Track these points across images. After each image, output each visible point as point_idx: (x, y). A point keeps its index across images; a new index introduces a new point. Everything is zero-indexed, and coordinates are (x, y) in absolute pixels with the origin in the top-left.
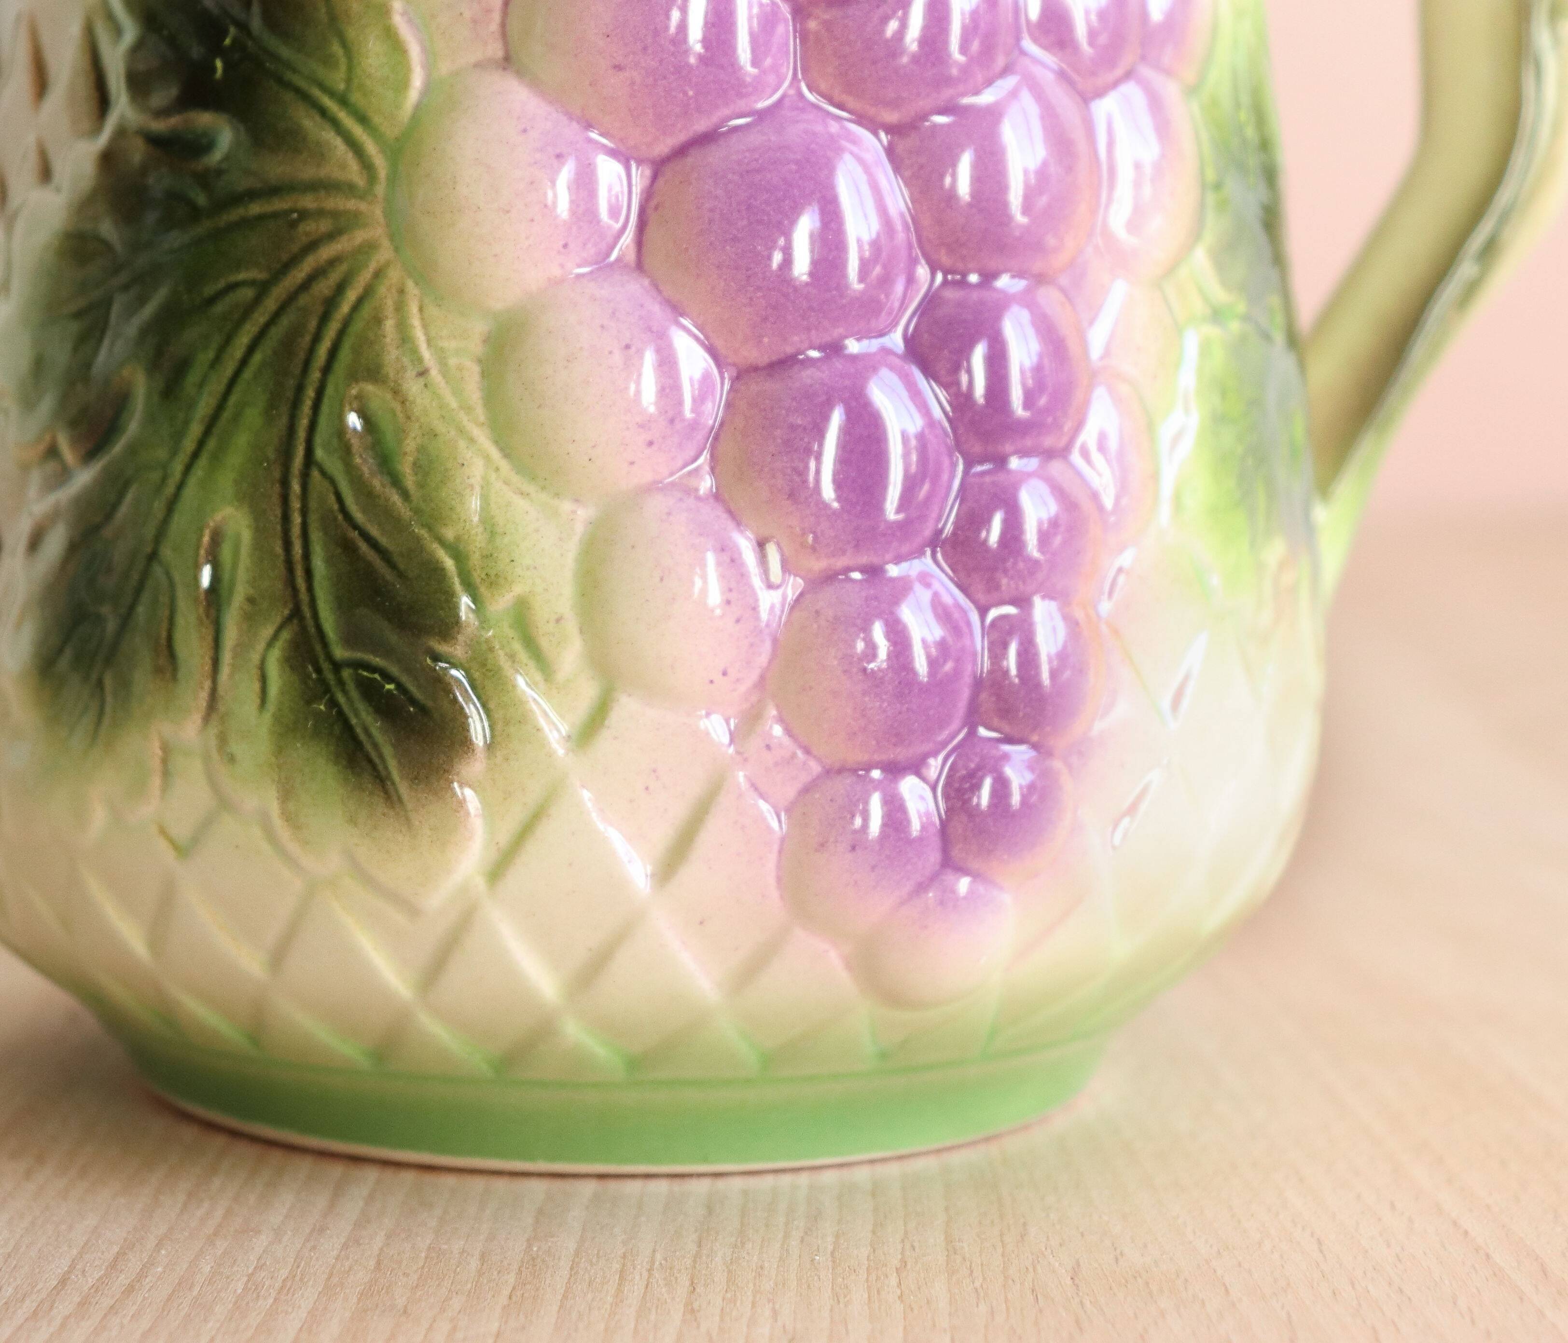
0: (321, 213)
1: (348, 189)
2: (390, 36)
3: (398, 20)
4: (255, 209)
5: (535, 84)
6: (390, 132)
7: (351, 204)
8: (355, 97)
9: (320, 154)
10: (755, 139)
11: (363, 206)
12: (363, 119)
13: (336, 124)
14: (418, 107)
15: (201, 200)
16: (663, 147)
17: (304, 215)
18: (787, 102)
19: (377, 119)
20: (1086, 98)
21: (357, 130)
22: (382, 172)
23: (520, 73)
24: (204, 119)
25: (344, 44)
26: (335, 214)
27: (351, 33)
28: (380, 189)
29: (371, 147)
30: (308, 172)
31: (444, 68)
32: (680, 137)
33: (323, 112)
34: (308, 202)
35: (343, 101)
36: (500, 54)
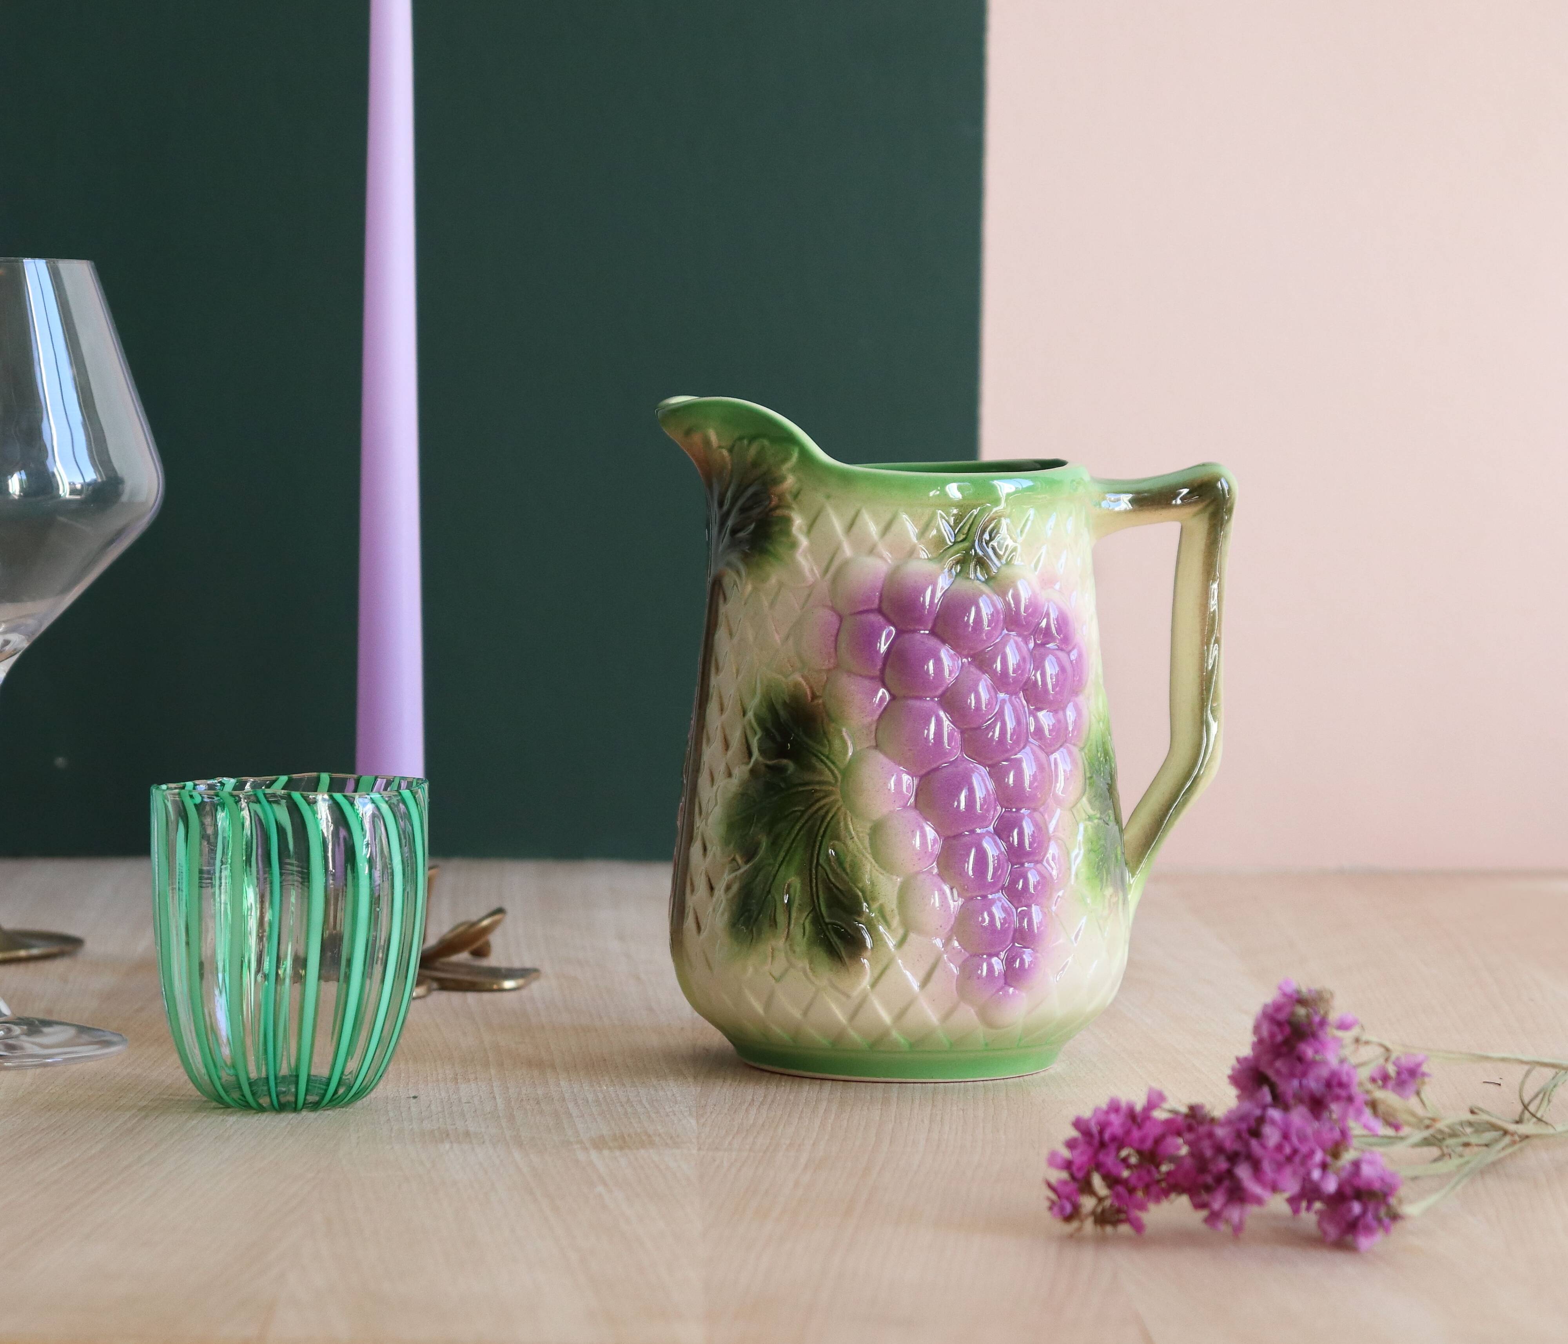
0: (820, 791)
1: (829, 783)
2: (842, 738)
3: (844, 734)
4: (801, 789)
5: (885, 754)
6: (842, 767)
7: (831, 788)
8: (831, 756)
9: (821, 773)
10: (950, 770)
11: (834, 789)
12: (833, 763)
13: (825, 764)
14: (850, 760)
15: (783, 785)
16: (923, 772)
17: (816, 791)
18: (959, 759)
19: (838, 763)
20: (1048, 754)
21: (832, 767)
22: (840, 779)
23: (881, 751)
24: (785, 761)
25: (828, 741)
26: (825, 791)
27: (830, 738)
28: (839, 784)
29: (836, 771)
30: (817, 778)
31: (858, 748)
32: (928, 769)
33: (822, 761)
34: (817, 787)
35: (828, 758)
36: (875, 744)
